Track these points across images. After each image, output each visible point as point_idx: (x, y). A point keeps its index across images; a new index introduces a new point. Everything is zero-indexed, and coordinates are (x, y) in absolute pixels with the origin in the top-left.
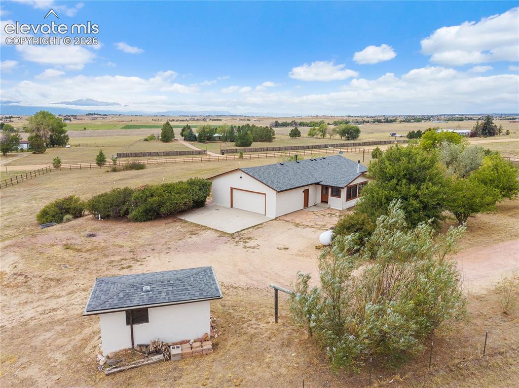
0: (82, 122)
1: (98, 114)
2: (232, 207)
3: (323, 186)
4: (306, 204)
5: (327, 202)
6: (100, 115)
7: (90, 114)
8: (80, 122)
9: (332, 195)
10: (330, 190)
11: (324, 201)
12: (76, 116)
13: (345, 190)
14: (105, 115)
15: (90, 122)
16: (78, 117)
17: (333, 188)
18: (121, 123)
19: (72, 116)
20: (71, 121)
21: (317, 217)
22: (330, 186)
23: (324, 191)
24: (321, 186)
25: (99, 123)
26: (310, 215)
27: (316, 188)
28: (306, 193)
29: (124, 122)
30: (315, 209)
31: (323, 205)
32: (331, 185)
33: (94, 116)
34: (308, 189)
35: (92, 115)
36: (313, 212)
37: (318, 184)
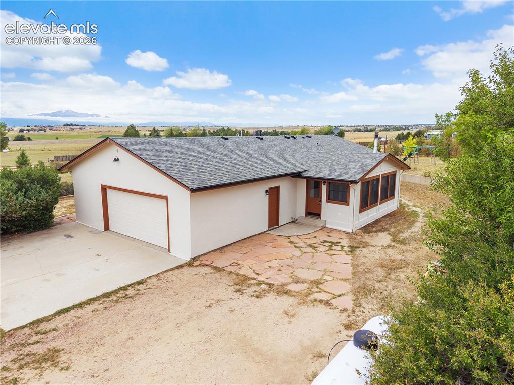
0: (58, 132)
1: (75, 125)
2: (107, 228)
3: (309, 179)
4: (274, 220)
5: (318, 215)
6: (78, 126)
7: (67, 125)
8: (55, 132)
9: (329, 199)
10: (324, 188)
11: (313, 212)
12: (52, 127)
13: (358, 187)
14: (83, 126)
15: (65, 132)
16: (54, 128)
17: (330, 182)
18: (98, 133)
19: (49, 127)
20: (45, 131)
21: (297, 253)
22: (325, 180)
23: (312, 192)
24: (305, 180)
25: (75, 133)
26: (281, 246)
27: (295, 186)
28: (274, 195)
29: (101, 133)
30: (293, 231)
31: (311, 220)
32: (326, 176)
33: (71, 127)
34: (278, 188)
35: (69, 126)
36: (288, 237)
37: (298, 175)
